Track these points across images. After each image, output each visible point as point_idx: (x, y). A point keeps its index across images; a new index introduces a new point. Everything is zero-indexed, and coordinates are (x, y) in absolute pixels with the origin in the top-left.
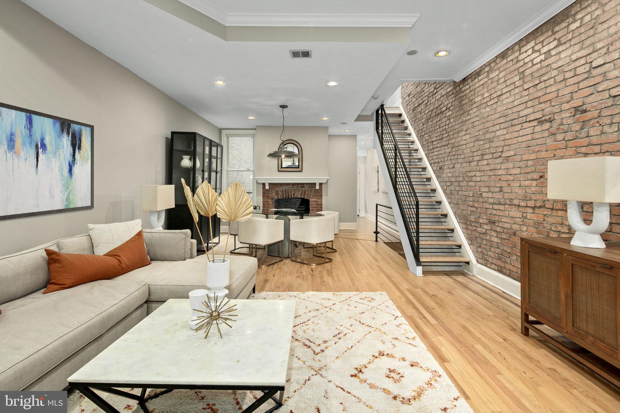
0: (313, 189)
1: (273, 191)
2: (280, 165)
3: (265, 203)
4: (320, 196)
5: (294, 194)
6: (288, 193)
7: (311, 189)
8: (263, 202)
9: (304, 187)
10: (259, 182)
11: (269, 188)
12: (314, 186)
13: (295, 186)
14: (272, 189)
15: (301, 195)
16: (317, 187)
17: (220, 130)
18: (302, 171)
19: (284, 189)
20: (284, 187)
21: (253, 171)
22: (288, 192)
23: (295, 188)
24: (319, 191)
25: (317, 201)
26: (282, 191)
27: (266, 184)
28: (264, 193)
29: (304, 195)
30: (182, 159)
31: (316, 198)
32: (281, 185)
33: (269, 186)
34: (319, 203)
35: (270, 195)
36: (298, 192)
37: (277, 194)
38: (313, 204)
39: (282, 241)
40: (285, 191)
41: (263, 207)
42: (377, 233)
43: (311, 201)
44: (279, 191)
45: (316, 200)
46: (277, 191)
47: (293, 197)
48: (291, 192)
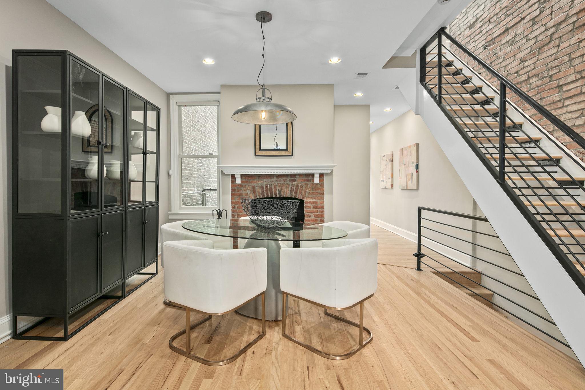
0: (309, 183)
1: (247, 187)
2: (258, 147)
3: (236, 206)
4: (320, 194)
5: (279, 191)
6: (271, 190)
7: (305, 184)
8: (233, 203)
9: (295, 181)
10: (226, 172)
11: (242, 182)
12: (310, 178)
13: (282, 179)
14: (246, 184)
15: (291, 192)
16: (317, 180)
17: (168, 95)
18: (292, 155)
19: (265, 183)
20: (265, 180)
21: (218, 157)
22: (271, 188)
23: (281, 182)
24: (319, 186)
25: (316, 203)
26: (262, 187)
27: (236, 176)
28: (233, 190)
29: (296, 193)
30: (46, 113)
31: (314, 198)
32: (260, 176)
33: (242, 178)
34: (319, 205)
35: (244, 193)
36: (287, 188)
37: (254, 192)
38: (309, 207)
39: (263, 293)
40: (267, 187)
41: (233, 211)
42: (419, 255)
43: (307, 203)
44: (257, 187)
45: (314, 200)
46: (253, 187)
47: (278, 196)
48: (275, 187)
